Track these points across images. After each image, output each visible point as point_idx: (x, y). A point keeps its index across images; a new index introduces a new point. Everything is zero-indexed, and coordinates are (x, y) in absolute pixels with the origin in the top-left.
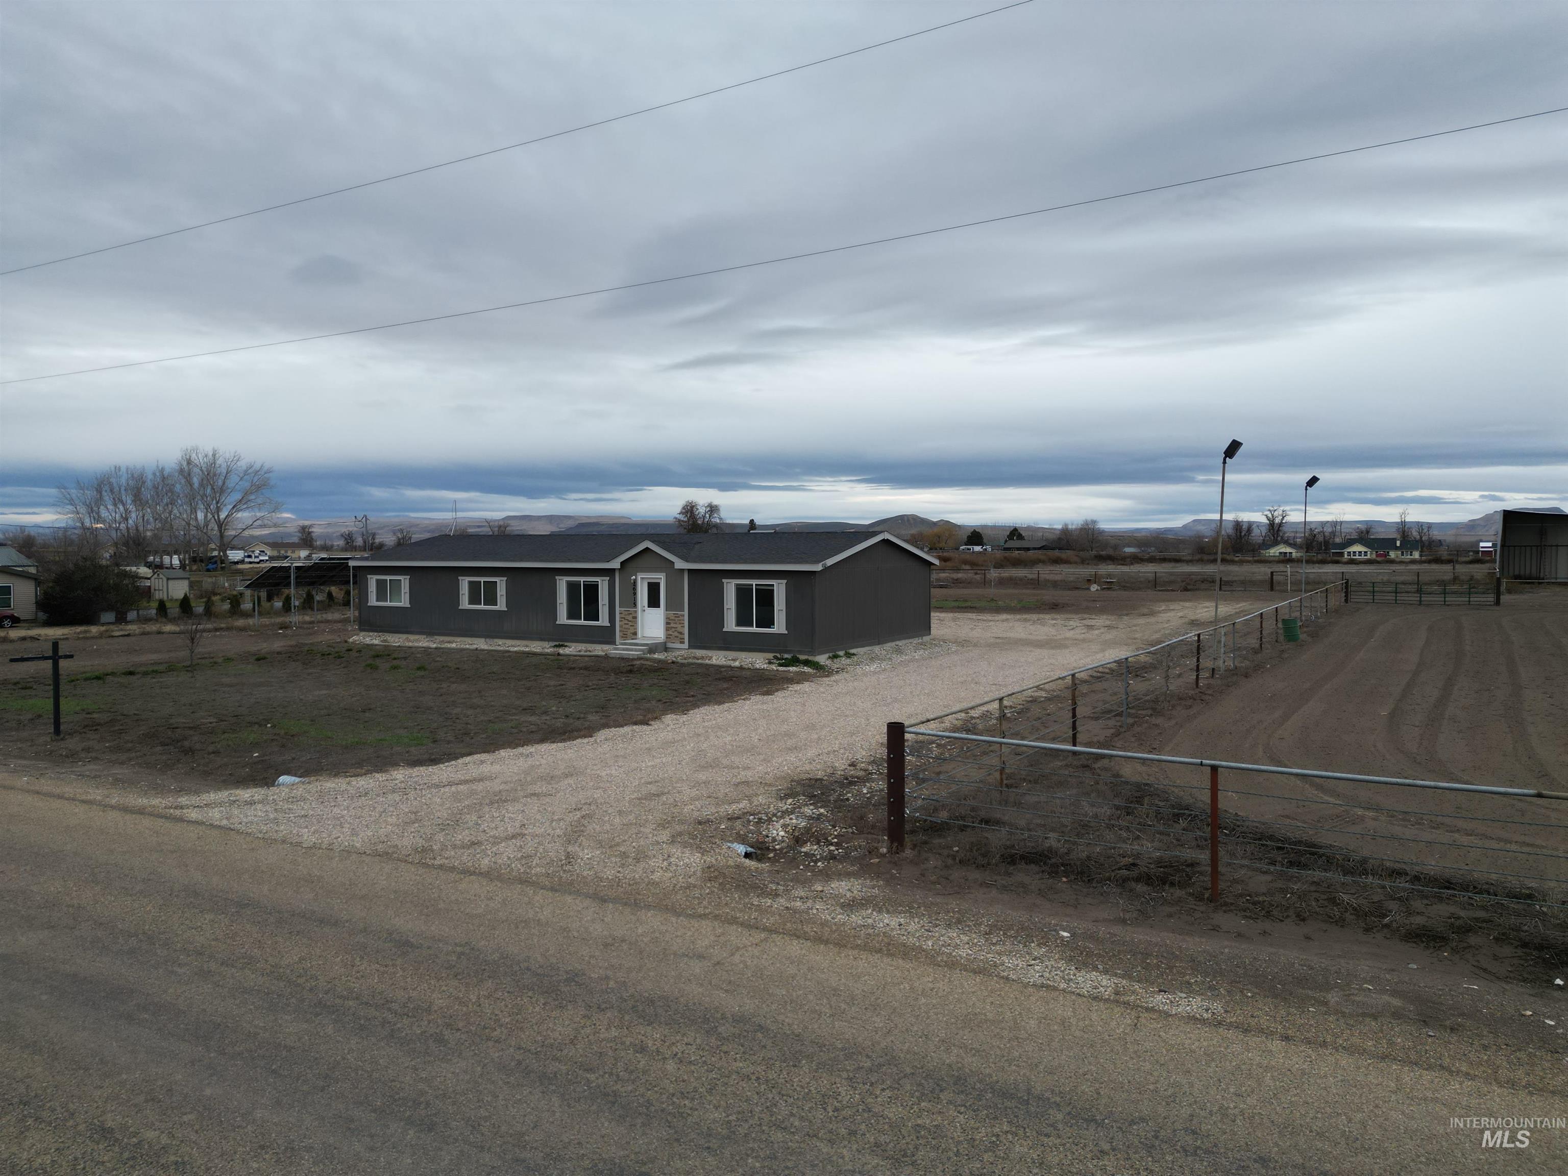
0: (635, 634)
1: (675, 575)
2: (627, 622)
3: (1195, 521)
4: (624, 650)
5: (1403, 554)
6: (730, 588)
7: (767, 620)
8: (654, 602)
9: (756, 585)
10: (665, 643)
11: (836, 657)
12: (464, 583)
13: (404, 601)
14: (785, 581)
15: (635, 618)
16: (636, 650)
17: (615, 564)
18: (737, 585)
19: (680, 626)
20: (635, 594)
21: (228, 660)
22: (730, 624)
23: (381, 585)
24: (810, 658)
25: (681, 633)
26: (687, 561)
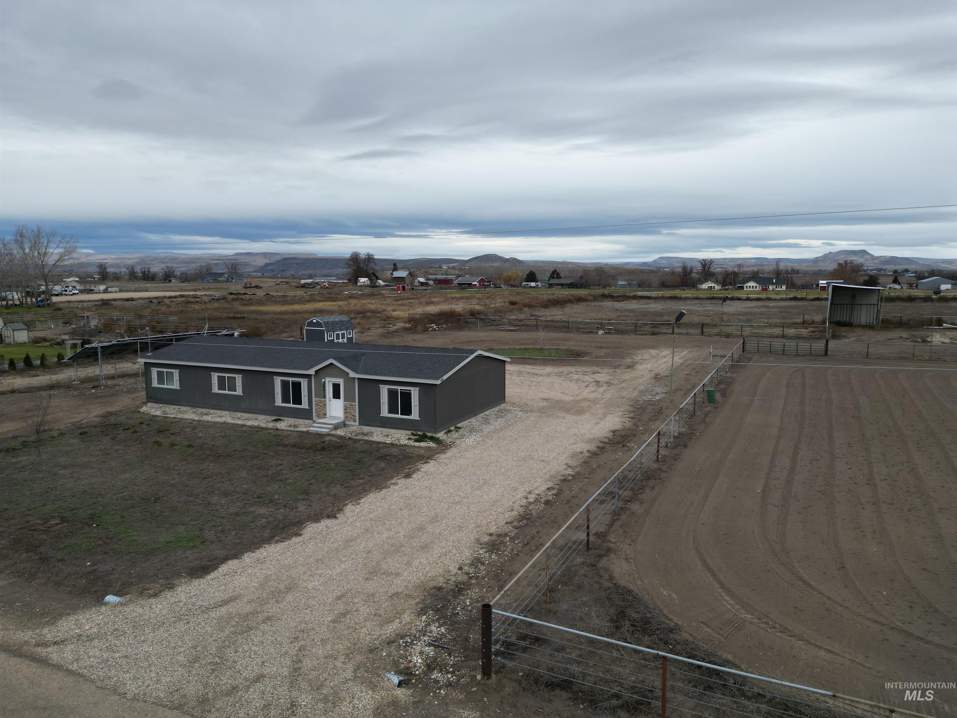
0: (325, 414)
1: (349, 381)
2: (319, 407)
3: (660, 258)
4: (318, 427)
5: (776, 288)
6: (384, 391)
7: (407, 410)
8: (336, 395)
9: (400, 389)
10: (344, 421)
11: (449, 431)
12: (215, 377)
13: (176, 385)
14: (418, 388)
15: (325, 405)
16: (326, 428)
17: (312, 372)
18: (388, 389)
19: (353, 411)
20: (324, 390)
21: (62, 434)
22: (385, 412)
23: (160, 374)
24: (434, 435)
25: (354, 416)
26: (357, 373)
